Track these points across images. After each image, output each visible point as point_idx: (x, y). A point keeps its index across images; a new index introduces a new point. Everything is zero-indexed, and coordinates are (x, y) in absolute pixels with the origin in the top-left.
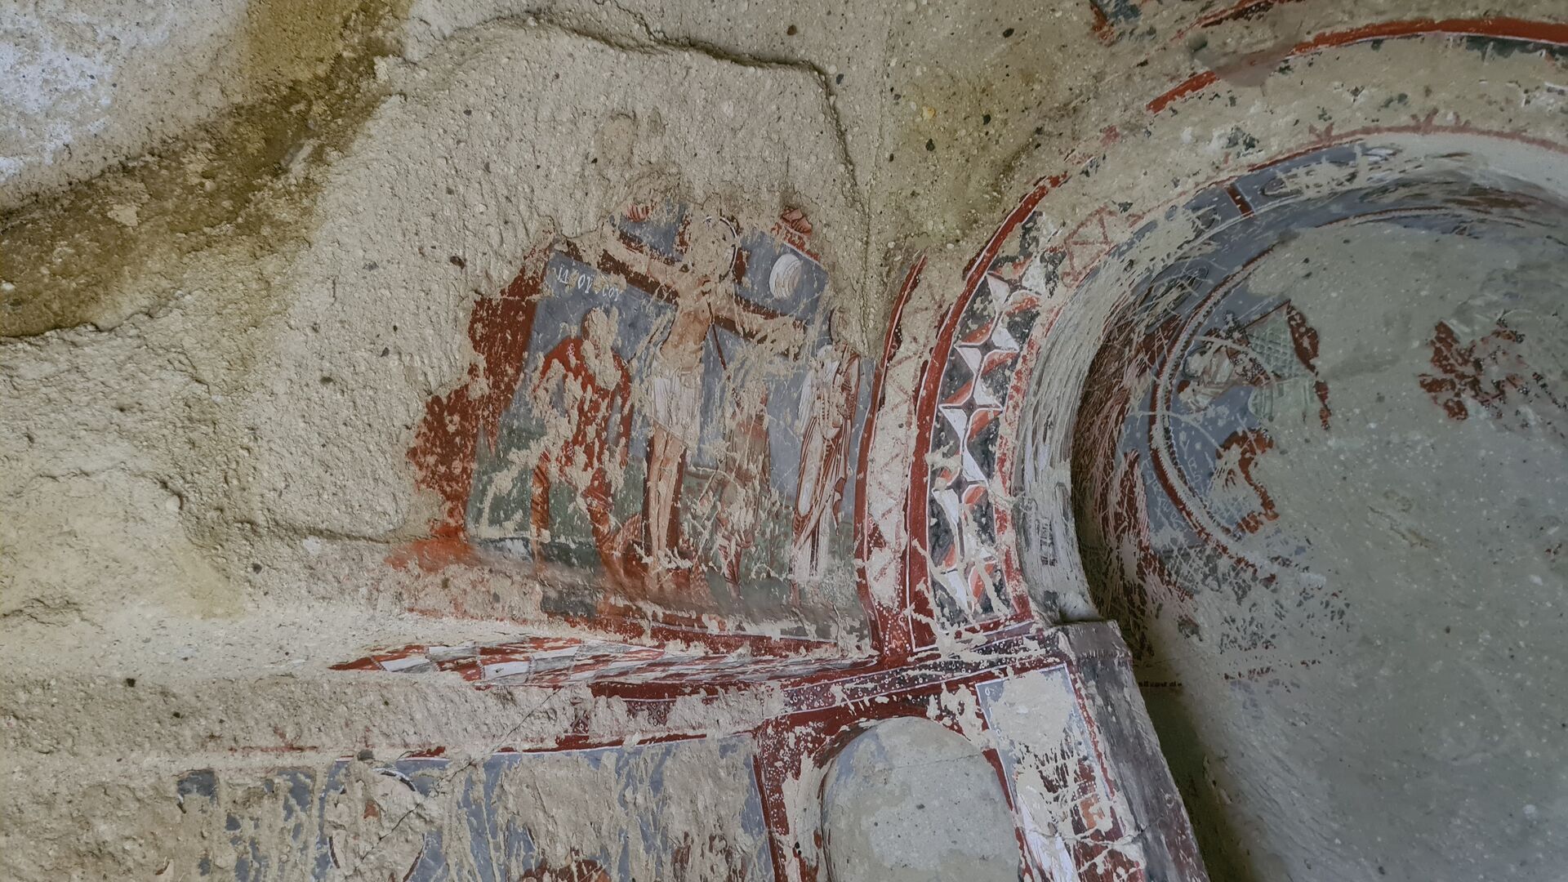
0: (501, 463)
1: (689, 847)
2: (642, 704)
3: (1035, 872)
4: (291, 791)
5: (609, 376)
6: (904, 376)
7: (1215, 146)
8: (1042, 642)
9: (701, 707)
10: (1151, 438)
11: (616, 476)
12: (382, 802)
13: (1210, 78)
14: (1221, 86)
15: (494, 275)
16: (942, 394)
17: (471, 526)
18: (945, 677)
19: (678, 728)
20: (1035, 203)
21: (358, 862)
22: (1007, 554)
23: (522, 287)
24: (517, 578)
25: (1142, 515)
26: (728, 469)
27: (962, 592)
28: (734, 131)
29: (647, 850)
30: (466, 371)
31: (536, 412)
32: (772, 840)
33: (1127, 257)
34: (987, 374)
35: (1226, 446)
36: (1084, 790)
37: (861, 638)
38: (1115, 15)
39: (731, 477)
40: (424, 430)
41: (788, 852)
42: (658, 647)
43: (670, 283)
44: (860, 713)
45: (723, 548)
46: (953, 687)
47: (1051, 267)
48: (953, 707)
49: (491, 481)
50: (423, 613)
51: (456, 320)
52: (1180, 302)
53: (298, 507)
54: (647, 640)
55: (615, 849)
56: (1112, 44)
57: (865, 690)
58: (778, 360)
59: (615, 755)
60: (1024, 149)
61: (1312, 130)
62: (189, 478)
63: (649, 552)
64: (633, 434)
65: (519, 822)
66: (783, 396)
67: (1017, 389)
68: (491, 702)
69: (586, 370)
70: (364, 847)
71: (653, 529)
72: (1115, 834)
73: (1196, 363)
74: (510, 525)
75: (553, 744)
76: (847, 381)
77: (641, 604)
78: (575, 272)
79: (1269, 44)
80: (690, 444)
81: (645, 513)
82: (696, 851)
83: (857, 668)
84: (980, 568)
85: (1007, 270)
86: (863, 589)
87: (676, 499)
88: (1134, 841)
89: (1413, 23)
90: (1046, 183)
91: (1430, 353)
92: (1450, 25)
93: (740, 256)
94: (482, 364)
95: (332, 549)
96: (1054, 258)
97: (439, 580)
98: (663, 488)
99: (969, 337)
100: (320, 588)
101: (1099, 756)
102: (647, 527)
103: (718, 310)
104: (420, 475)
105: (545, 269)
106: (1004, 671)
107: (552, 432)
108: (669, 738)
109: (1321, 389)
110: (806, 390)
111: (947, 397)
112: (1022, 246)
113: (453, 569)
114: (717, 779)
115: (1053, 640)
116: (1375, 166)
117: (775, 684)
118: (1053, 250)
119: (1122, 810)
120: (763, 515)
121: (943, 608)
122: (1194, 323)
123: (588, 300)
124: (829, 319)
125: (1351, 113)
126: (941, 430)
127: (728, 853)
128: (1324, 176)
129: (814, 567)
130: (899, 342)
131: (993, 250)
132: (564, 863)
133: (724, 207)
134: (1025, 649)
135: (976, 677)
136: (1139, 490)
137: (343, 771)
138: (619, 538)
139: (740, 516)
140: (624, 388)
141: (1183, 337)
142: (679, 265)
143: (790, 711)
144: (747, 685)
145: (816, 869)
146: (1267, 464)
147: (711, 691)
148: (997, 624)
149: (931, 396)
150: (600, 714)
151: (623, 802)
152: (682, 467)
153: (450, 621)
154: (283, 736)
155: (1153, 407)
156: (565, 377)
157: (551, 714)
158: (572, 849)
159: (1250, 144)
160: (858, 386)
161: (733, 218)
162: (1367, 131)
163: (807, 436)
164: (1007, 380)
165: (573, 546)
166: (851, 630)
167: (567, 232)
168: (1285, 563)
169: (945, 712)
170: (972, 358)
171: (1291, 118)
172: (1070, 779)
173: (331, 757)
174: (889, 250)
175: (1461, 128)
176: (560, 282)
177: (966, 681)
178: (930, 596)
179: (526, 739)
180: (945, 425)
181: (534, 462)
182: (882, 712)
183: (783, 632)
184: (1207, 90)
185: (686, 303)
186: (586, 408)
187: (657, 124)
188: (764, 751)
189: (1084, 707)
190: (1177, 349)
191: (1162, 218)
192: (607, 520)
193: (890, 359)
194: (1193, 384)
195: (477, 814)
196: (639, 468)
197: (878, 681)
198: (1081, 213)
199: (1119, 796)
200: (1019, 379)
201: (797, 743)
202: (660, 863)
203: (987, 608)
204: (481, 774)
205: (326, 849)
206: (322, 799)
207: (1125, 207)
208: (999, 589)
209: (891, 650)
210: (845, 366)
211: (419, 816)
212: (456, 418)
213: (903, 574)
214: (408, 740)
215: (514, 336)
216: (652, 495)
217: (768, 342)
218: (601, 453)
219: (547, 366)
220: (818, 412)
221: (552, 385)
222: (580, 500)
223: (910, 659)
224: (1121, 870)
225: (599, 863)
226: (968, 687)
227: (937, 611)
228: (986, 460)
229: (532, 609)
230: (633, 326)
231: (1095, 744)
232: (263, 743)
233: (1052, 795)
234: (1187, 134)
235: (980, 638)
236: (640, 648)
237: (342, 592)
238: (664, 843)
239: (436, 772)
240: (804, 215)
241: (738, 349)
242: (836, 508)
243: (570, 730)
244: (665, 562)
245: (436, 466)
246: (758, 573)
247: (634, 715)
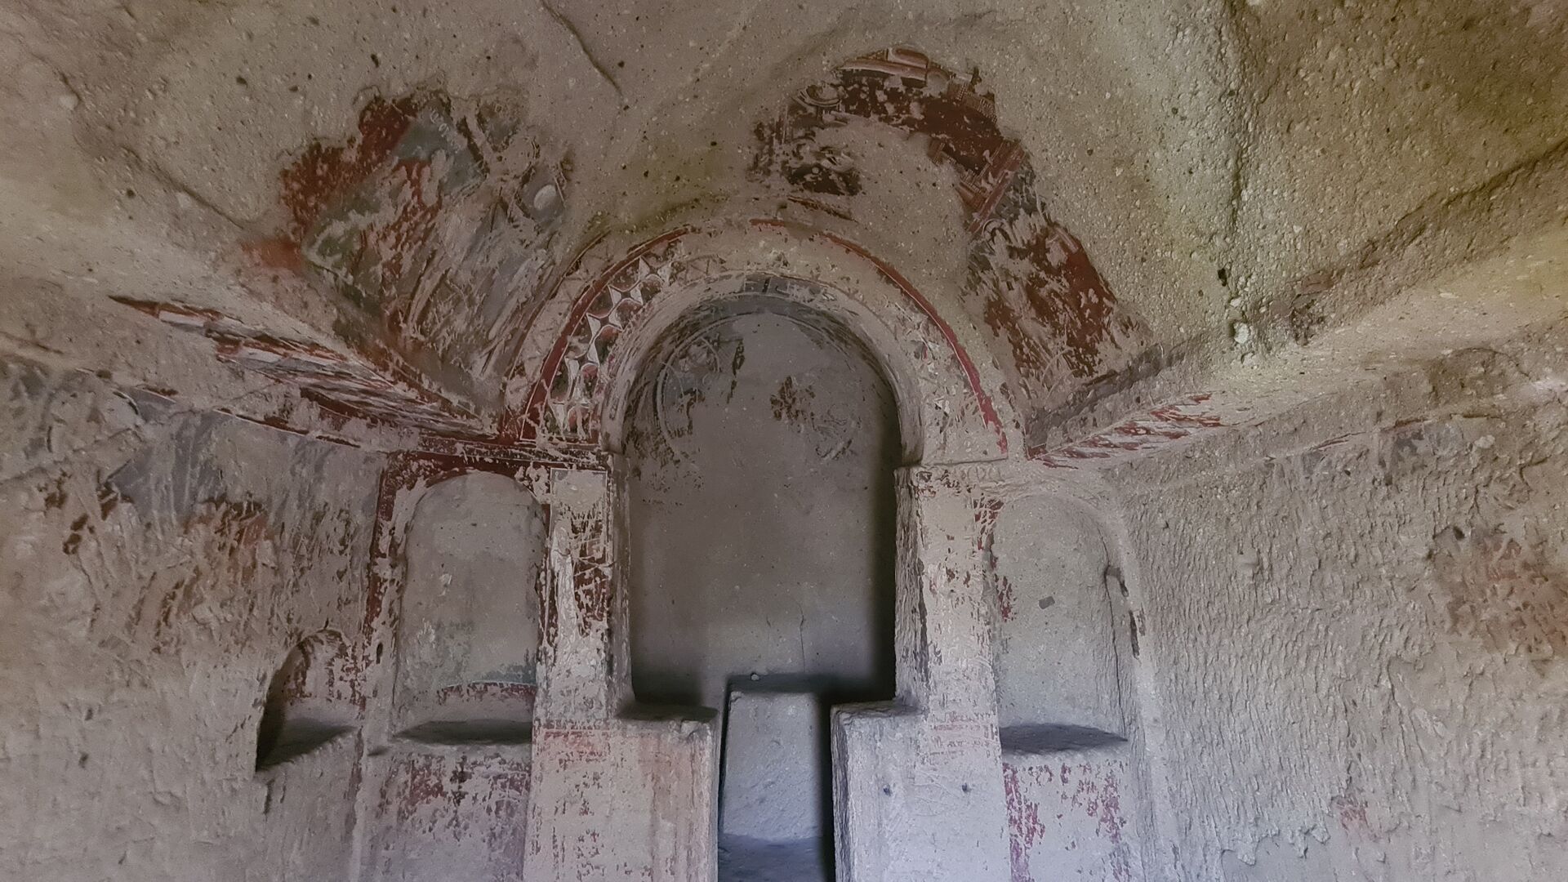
0: (343, 217)
1: (325, 512)
2: (330, 413)
3: (549, 571)
4: (23, 379)
5: (430, 199)
6: (574, 288)
7: (771, 256)
8: (598, 458)
9: (364, 427)
10: (658, 375)
11: (407, 263)
12: (106, 414)
13: (782, 224)
14: (783, 229)
15: (393, 85)
16: (591, 308)
17: (304, 250)
18: (535, 458)
19: (345, 436)
20: (680, 235)
21: (70, 452)
22: (596, 406)
23: (407, 105)
24: (324, 299)
25: (639, 411)
26: (466, 292)
27: (562, 417)
28: (566, 97)
29: (299, 507)
30: (347, 138)
31: (378, 194)
32: (376, 521)
33: (710, 286)
34: (621, 309)
35: (686, 393)
36: (593, 536)
37: (494, 422)
38: (761, 169)
39: (465, 298)
40: (300, 162)
41: (385, 532)
42: (392, 382)
43: (488, 161)
44: (470, 463)
45: (446, 339)
46: (537, 466)
47: (675, 271)
48: (533, 476)
49: (330, 223)
50: (251, 292)
51: (356, 99)
52: (706, 317)
53: (179, 164)
54: (388, 377)
55: (276, 501)
56: (752, 181)
57: (478, 452)
58: (518, 243)
59: (298, 439)
60: (686, 204)
61: (811, 272)
62: (91, 87)
63: (405, 321)
64: (427, 242)
65: (215, 462)
66: (509, 265)
67: (634, 323)
68: (226, 373)
69: (419, 185)
70: (79, 443)
71: (413, 308)
72: (602, 561)
73: (694, 349)
74: (330, 260)
75: (262, 419)
76: (543, 275)
77: (392, 351)
78: (442, 118)
79: (810, 225)
80: (453, 265)
81: (412, 297)
82: (329, 516)
83: (483, 438)
84: (577, 408)
85: (652, 260)
86: (502, 394)
87: (432, 296)
88: (610, 566)
89: (863, 250)
90: (689, 228)
91: (780, 388)
92: (875, 260)
93: (530, 171)
94: (359, 140)
95: (200, 213)
96: (678, 268)
97: (271, 274)
98: (428, 285)
99: (617, 284)
100: (178, 236)
101: (608, 521)
102: (410, 305)
103: (505, 195)
104: (284, 192)
105: (425, 104)
106: (571, 466)
107: (382, 213)
108: (337, 441)
109: (734, 384)
110: (522, 269)
111: (592, 310)
112: (665, 252)
113: (284, 272)
114: (356, 476)
115: (605, 458)
116: (822, 301)
117: (416, 431)
118: (679, 263)
119: (609, 550)
120: (471, 329)
121: (547, 421)
122: (704, 330)
123: (442, 142)
124: (552, 235)
125: (829, 274)
126: (583, 326)
127: (348, 523)
128: (800, 294)
129: (483, 372)
130: (577, 268)
131: (649, 247)
132: (238, 499)
133: (538, 137)
134: (588, 458)
135: (551, 464)
136: (643, 398)
137: (80, 380)
138: (393, 304)
139: (460, 324)
140: (434, 211)
141: (696, 334)
142: (498, 154)
143: (421, 449)
144: (396, 425)
145: (399, 545)
146: (698, 408)
147: (374, 421)
148: (576, 441)
149: (584, 306)
150: (301, 410)
151: (293, 473)
152: (444, 277)
153: (268, 307)
154: (33, 332)
155: (666, 361)
156: (405, 182)
157: (267, 397)
158: (248, 492)
159: (786, 264)
160: (546, 280)
161: (538, 147)
162: (831, 285)
163: (511, 294)
164: (631, 317)
165: (364, 295)
166: (490, 416)
167: (450, 90)
168: (687, 456)
169: (527, 477)
170: (616, 297)
171: (806, 262)
172: (587, 529)
173: (74, 364)
174: (597, 215)
175: (863, 304)
176: (429, 119)
177: (546, 465)
178: (541, 413)
179: (243, 408)
180: (586, 324)
181: (363, 226)
182: (482, 466)
183: (459, 402)
184: (778, 229)
185: (492, 179)
186: (409, 210)
187: (532, 63)
188: (390, 468)
189: (609, 496)
190: (690, 339)
191: (734, 276)
192: (390, 289)
193: (568, 274)
194: (687, 358)
195: (185, 450)
196: (421, 265)
197: (490, 449)
198: (700, 253)
199: (610, 543)
200: (637, 319)
201: (418, 470)
202: (304, 517)
203: (574, 430)
204: (197, 421)
205: (43, 435)
206: (51, 395)
207: (722, 262)
208: (584, 422)
209: (506, 435)
210: (545, 266)
211: (135, 434)
212: (325, 167)
213: (529, 396)
214: (148, 376)
215: (387, 134)
216: (420, 286)
217: (518, 229)
218: (404, 244)
219: (397, 168)
220: (521, 285)
221: (396, 181)
222: (380, 266)
223: (516, 443)
224: (598, 579)
225: (263, 506)
226: (546, 468)
227: (542, 422)
228: (603, 354)
229: (326, 324)
230: (458, 175)
231: (608, 515)
232: (10, 331)
233: (574, 535)
234: (762, 243)
235: (564, 444)
236: (380, 378)
237: (195, 248)
238: (311, 507)
239: (160, 408)
240: (572, 170)
241: (503, 225)
242: (506, 344)
243: (277, 413)
244: (411, 331)
245: (298, 192)
246: (455, 362)
247: (323, 419)
